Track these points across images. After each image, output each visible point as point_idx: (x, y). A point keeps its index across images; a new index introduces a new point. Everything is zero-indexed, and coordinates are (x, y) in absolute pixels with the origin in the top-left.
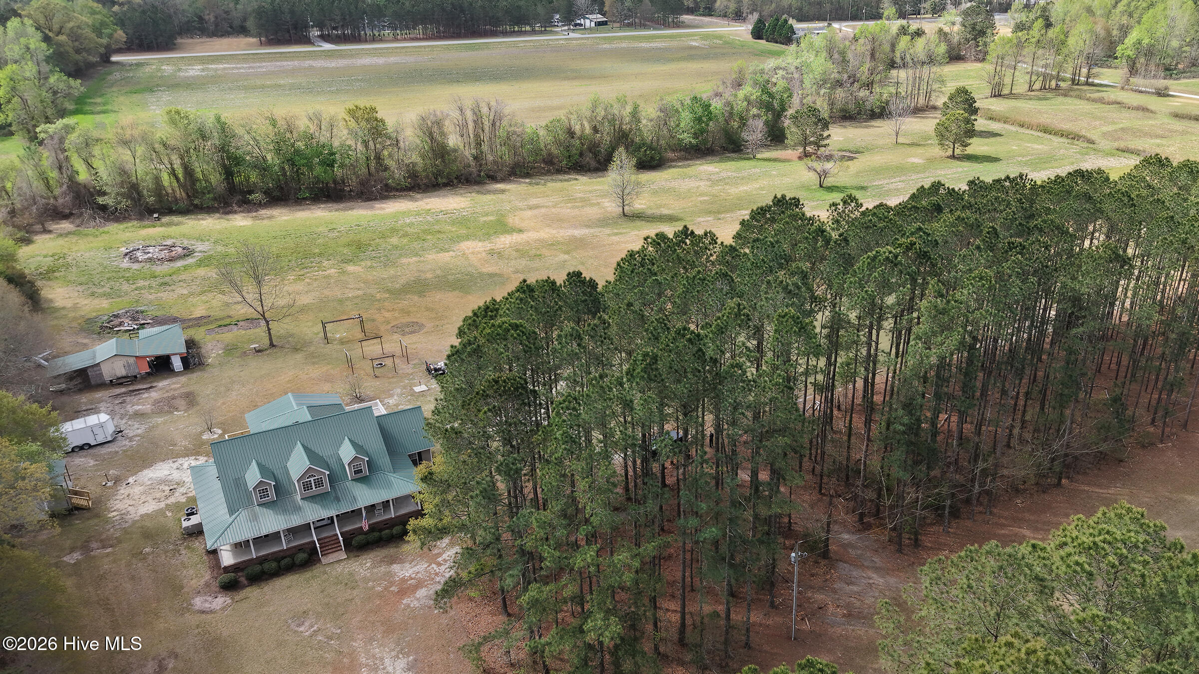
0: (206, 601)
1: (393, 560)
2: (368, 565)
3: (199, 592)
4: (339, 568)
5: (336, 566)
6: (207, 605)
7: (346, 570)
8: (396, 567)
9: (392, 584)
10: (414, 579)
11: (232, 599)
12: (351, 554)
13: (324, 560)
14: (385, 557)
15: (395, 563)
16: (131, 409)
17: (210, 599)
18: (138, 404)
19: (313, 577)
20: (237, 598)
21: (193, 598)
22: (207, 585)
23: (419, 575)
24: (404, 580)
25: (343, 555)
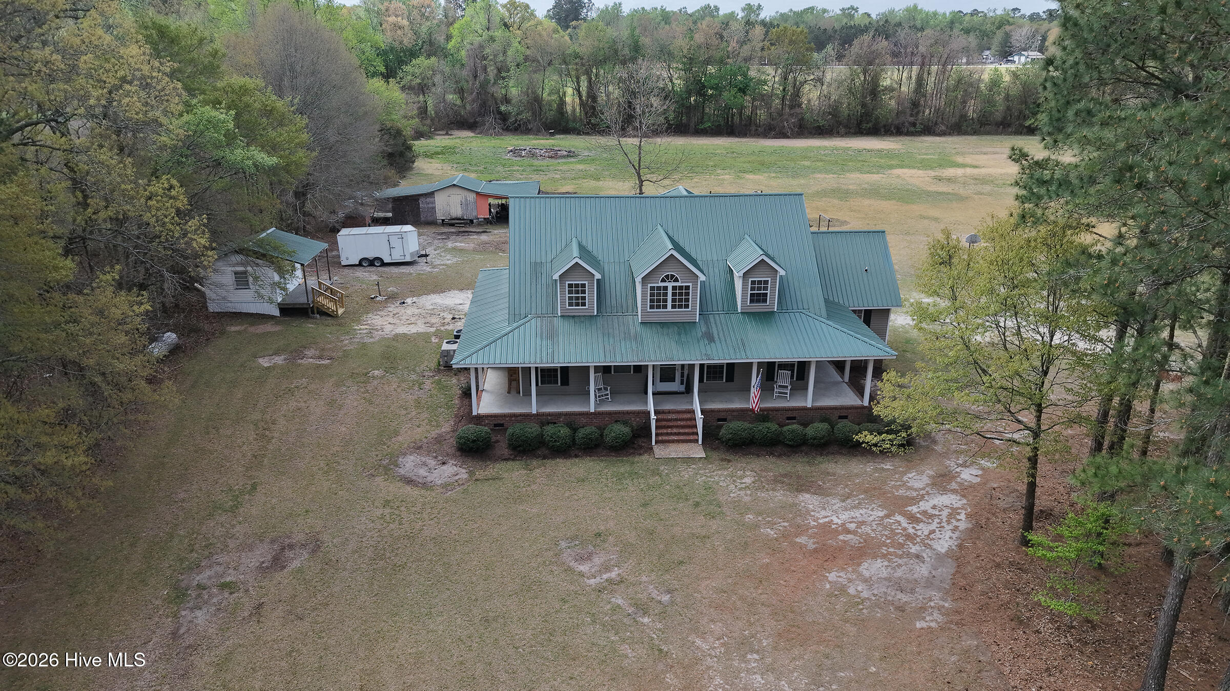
0: (425, 464)
1: (801, 486)
2: (748, 480)
3: (420, 448)
4: (687, 473)
5: (681, 467)
6: (422, 472)
7: (700, 480)
8: (808, 500)
9: (801, 530)
10: (854, 533)
11: (471, 473)
12: (715, 455)
13: (660, 451)
14: (785, 476)
15: (808, 491)
16: (450, 244)
17: (432, 462)
18: (460, 242)
19: (633, 475)
20: (479, 474)
21: (405, 454)
22: (439, 440)
23: (866, 529)
24: (826, 529)
25: (697, 451)
